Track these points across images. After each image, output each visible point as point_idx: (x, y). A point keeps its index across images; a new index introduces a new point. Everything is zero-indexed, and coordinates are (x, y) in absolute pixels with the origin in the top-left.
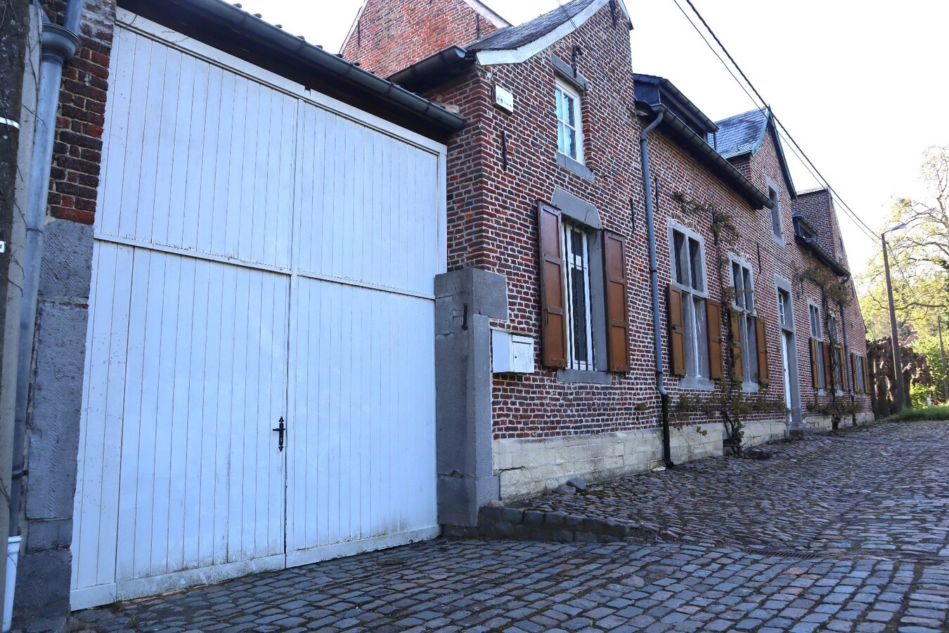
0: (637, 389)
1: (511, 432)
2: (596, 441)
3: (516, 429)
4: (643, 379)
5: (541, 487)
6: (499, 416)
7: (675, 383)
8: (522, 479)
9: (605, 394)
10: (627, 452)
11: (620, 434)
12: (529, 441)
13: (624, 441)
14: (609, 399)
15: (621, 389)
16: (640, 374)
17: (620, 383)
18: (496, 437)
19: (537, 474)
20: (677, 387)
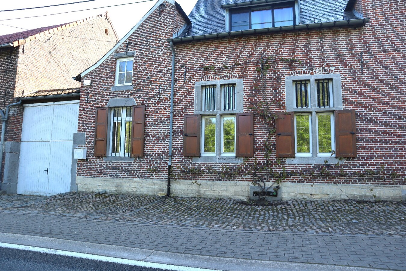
1: (83, 174)
3: (85, 174)
5: (91, 190)
6: (79, 170)
8: (83, 187)
9: (129, 165)
11: (135, 179)
12: (89, 178)
13: (137, 182)
15: (140, 163)
16: (157, 157)
17: (141, 161)
18: (77, 175)
19: (90, 187)
20: (192, 162)
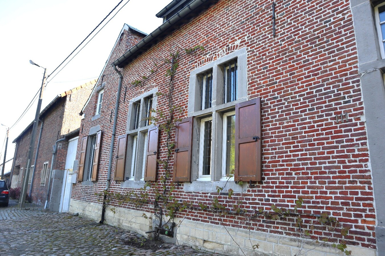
0: (101, 187)
2: (85, 204)
3: (74, 197)
4: (104, 183)
6: (72, 193)
7: (119, 184)
9: (91, 189)
10: (92, 211)
13: (92, 206)
14: (92, 191)
15: (96, 187)
16: (103, 181)
17: (96, 185)
18: (71, 198)
20: (120, 187)
